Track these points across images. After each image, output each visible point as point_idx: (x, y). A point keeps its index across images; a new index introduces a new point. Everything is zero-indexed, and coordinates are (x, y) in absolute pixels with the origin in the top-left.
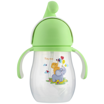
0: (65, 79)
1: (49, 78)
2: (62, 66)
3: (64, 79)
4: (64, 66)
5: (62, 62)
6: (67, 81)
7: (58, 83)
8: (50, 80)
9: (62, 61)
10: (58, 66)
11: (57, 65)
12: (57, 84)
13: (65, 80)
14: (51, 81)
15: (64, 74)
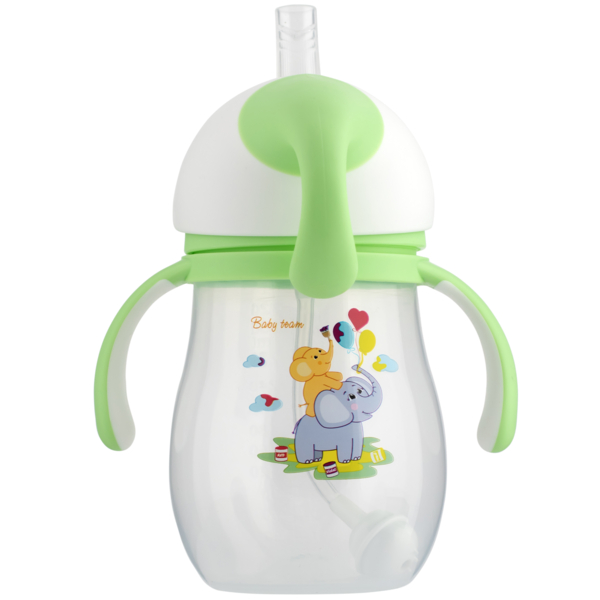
0: (374, 445)
1: (276, 440)
2: (357, 368)
3: (366, 443)
4: (367, 366)
5: (355, 345)
6: (388, 458)
7: (330, 470)
8: (281, 452)
9: (356, 335)
10: (333, 368)
11: (328, 363)
12: (328, 473)
13: (375, 449)
14: (291, 457)
15: (368, 414)
